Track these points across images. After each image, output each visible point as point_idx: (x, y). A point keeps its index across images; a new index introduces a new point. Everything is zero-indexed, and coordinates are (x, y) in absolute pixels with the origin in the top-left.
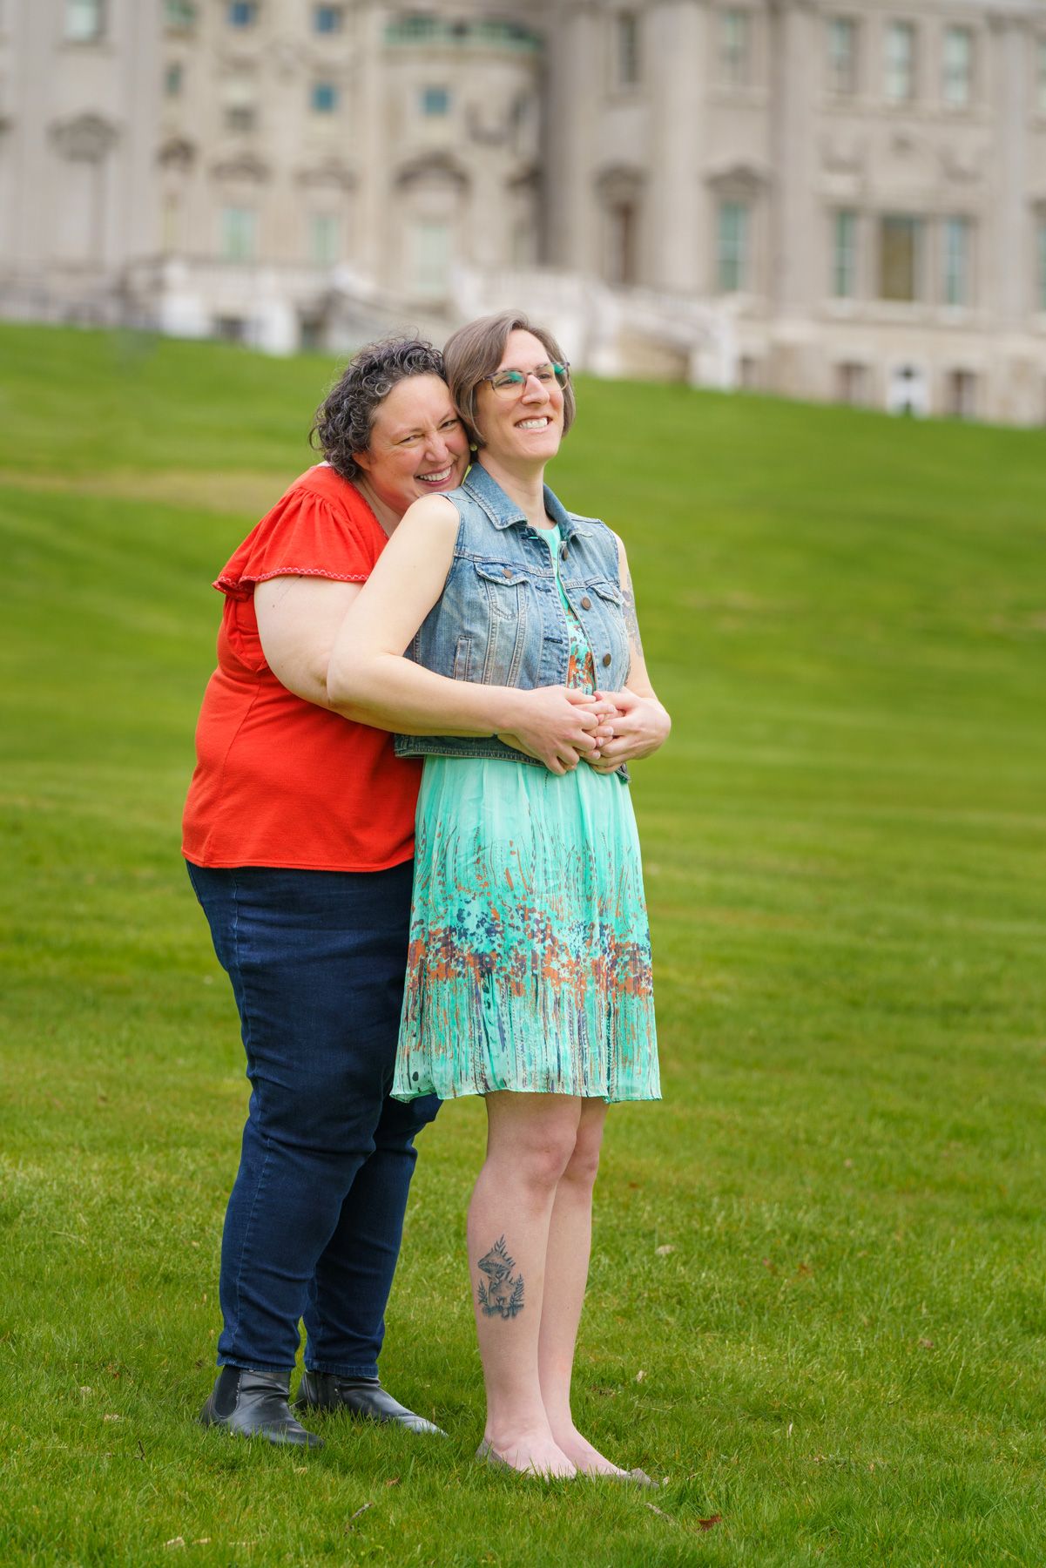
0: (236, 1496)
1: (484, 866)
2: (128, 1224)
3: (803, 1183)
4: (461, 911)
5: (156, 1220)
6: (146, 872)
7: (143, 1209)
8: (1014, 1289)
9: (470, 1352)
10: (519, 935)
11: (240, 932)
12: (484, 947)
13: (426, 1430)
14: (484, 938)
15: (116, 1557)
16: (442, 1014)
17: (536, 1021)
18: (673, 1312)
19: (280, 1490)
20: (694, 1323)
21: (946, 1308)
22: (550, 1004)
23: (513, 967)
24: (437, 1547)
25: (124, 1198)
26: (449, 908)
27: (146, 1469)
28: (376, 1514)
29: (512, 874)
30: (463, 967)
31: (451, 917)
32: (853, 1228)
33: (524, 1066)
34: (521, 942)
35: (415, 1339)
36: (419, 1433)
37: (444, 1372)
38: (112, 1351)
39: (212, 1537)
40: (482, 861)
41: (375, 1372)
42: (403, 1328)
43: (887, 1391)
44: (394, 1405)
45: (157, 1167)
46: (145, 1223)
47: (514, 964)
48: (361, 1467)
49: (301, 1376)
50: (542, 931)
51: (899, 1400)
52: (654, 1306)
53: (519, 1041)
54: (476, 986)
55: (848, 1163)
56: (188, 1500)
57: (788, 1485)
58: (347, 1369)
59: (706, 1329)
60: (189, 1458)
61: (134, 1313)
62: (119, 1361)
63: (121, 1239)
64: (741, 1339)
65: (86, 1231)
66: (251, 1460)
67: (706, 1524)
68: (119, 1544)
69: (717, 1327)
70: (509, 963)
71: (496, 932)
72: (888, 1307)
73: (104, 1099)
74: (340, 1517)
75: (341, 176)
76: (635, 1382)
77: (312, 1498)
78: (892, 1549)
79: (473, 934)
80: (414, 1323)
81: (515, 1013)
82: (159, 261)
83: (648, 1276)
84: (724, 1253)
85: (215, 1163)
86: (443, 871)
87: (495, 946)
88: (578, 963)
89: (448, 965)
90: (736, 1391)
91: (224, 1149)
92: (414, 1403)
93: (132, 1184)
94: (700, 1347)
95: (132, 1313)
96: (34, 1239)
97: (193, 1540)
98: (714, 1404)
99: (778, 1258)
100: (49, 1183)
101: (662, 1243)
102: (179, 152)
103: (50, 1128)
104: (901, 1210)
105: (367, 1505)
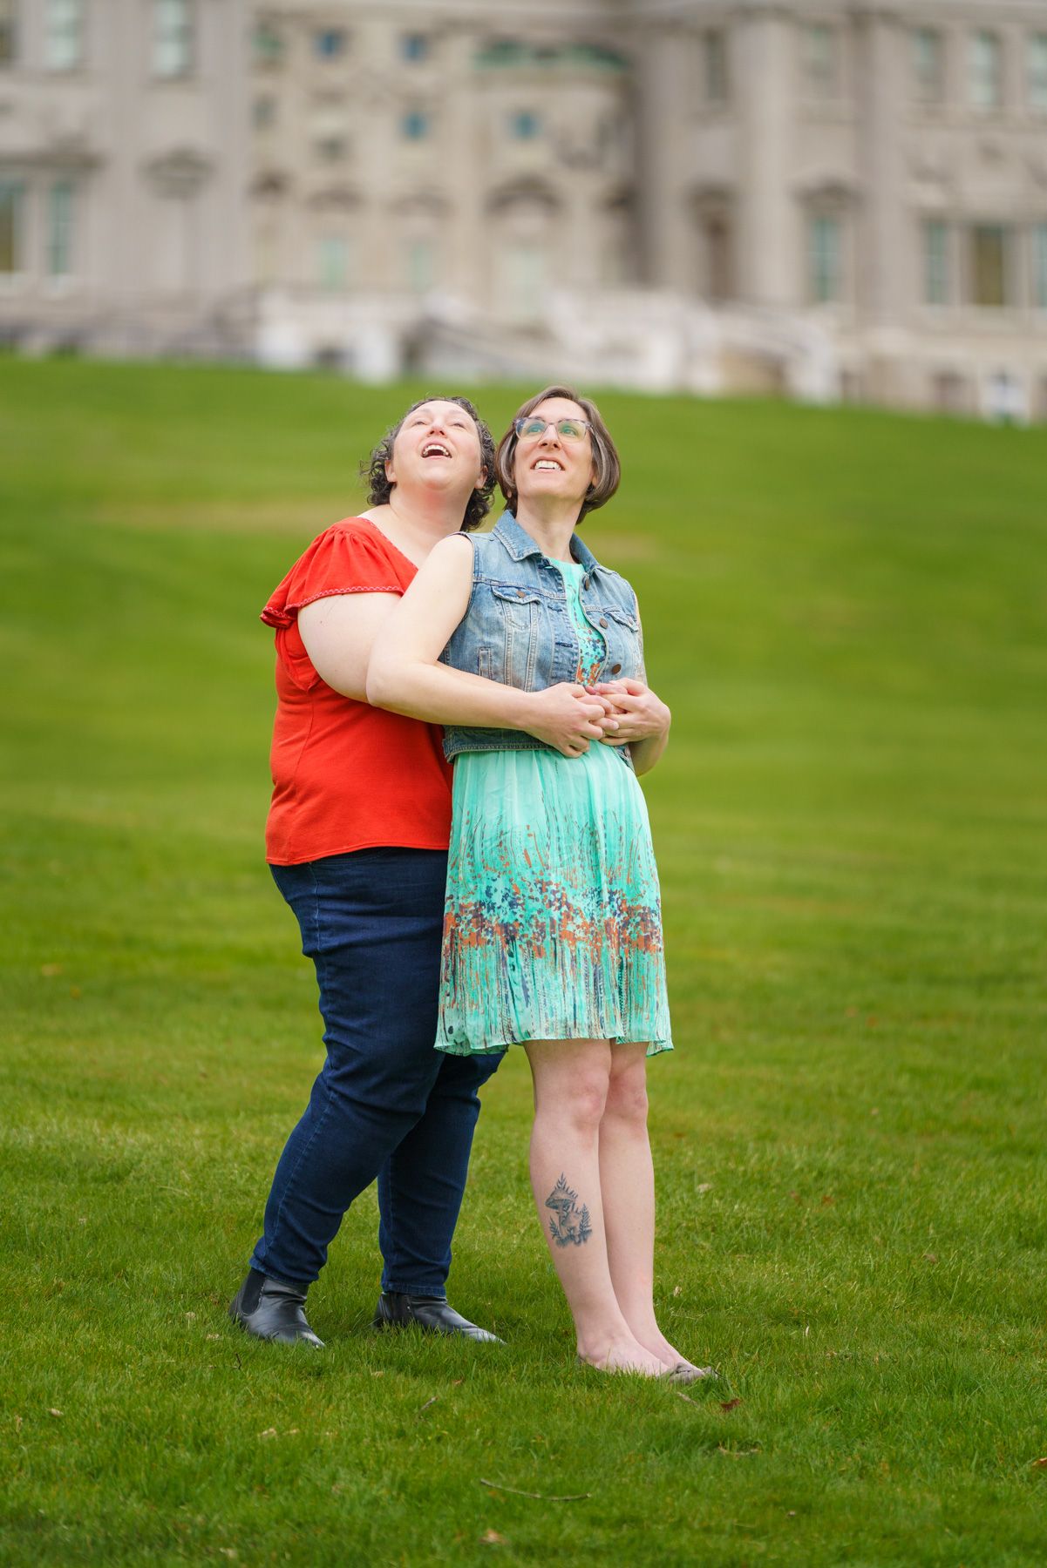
0: (321, 1396)
1: (506, 849)
2: (226, 1179)
3: (832, 1129)
4: (489, 888)
5: (251, 1175)
7: (239, 1166)
8: (1013, 1212)
9: (527, 1275)
10: (538, 905)
11: (320, 921)
12: (508, 918)
13: (487, 1340)
14: (508, 910)
15: (217, 1444)
16: (474, 976)
17: (556, 979)
18: (707, 1237)
19: (360, 1391)
20: (727, 1246)
21: (951, 1228)
22: (568, 962)
23: (534, 933)
24: (494, 1430)
25: (222, 1157)
26: (478, 885)
27: (243, 1376)
28: (442, 1407)
29: (530, 853)
30: (492, 936)
31: (481, 893)
32: (873, 1165)
33: (546, 1017)
34: (540, 912)
35: (479, 1265)
36: (480, 1342)
37: (504, 1292)
38: (213, 1283)
39: (300, 1428)
40: (504, 845)
41: (443, 1293)
42: (468, 1257)
43: (893, 1297)
44: (459, 1319)
45: (252, 1131)
46: (241, 1177)
47: (535, 930)
48: (429, 1370)
49: (378, 1299)
50: (559, 900)
51: (904, 1305)
52: (692, 1234)
53: (542, 997)
54: (502, 951)
55: (875, 1111)
56: (279, 1399)
57: (802, 1376)
58: (418, 1289)
59: (736, 1252)
60: (280, 1367)
61: (233, 1252)
62: (219, 1291)
63: (220, 1191)
64: (767, 1258)
65: (188, 1185)
66: (334, 1368)
67: (727, 1407)
68: (220, 1435)
69: (747, 1250)
70: (531, 930)
71: (518, 905)
72: (899, 1229)
73: (204, 1075)
74: (410, 1410)
75: (432, 203)
76: (672, 1296)
77: (387, 1396)
78: (888, 1424)
79: (499, 908)
80: (478, 1253)
81: (538, 973)
82: (255, 293)
83: (686, 1209)
84: (756, 1189)
86: (471, 853)
87: (517, 916)
88: (592, 924)
89: (479, 934)
90: (759, 1302)
92: (478, 1319)
93: (230, 1145)
94: (730, 1266)
95: (230, 1252)
96: (143, 1193)
97: (283, 1432)
98: (741, 1312)
99: (805, 1192)
100: (155, 1146)
101: (701, 1181)
102: (271, 185)
103: (156, 1101)
104: (919, 1150)
105: (433, 1399)
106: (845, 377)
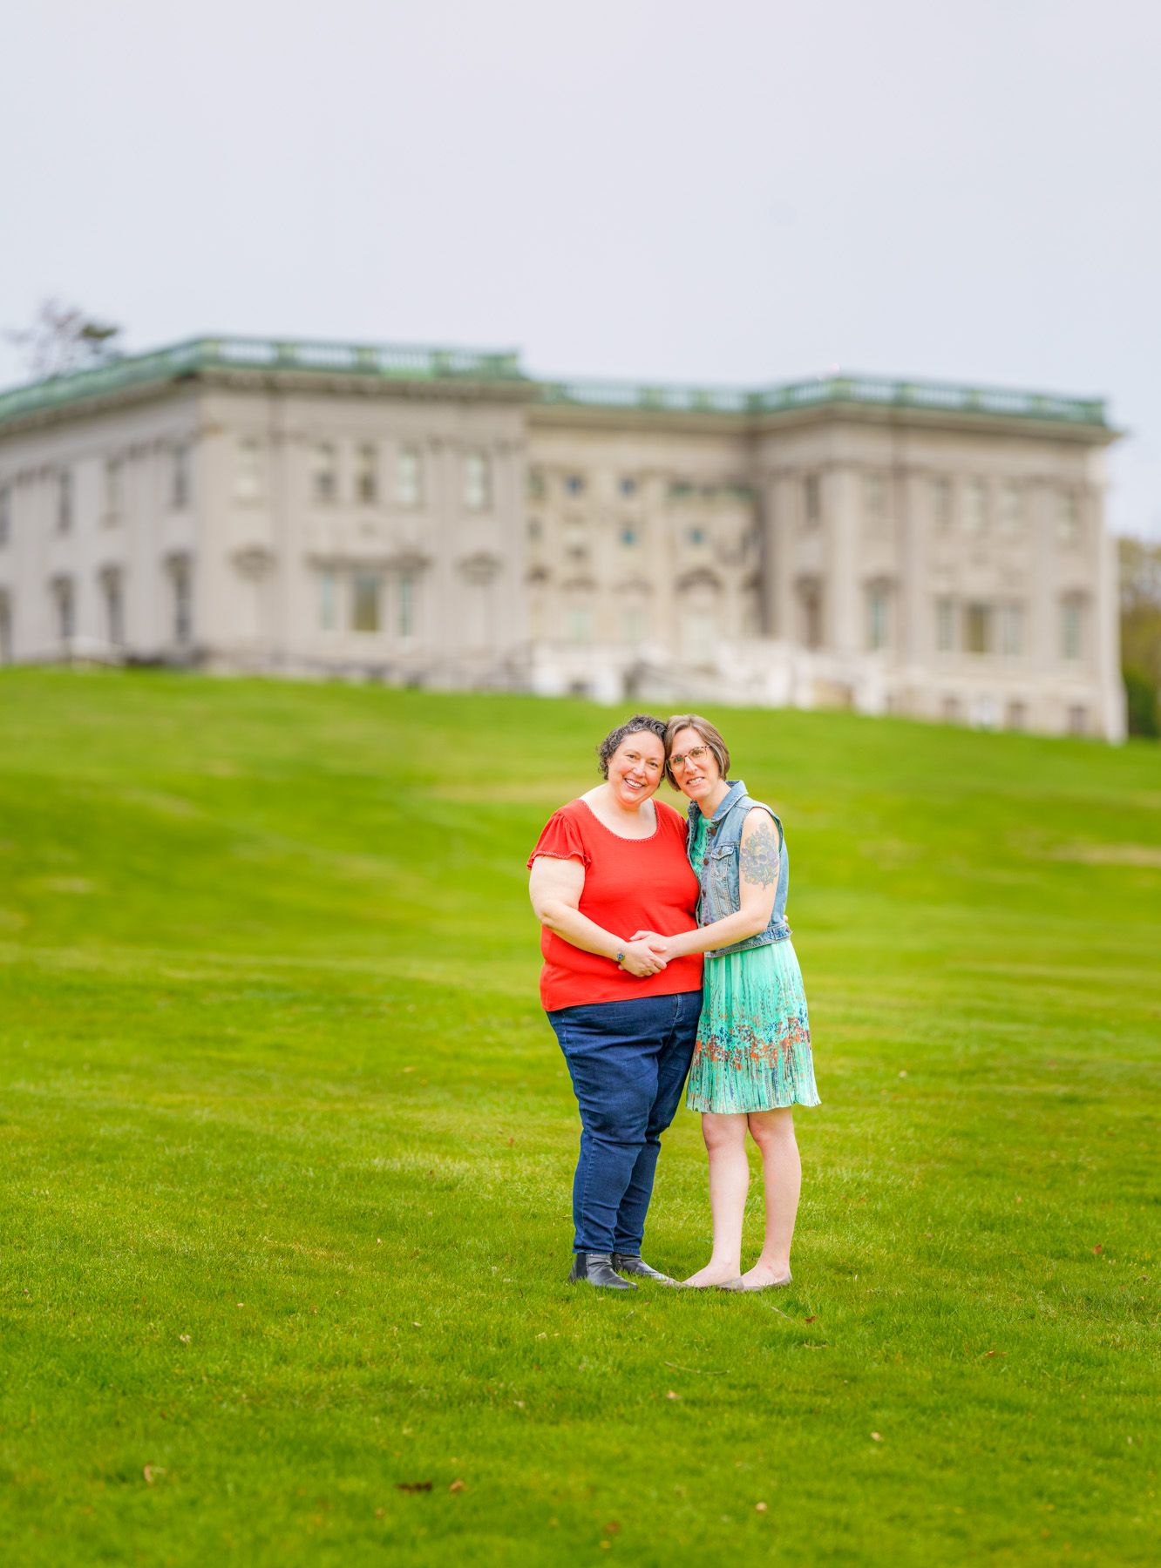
2: (514, 1191)
3: (867, 1160)
6: (526, 1019)
7: (522, 1184)
8: (977, 1210)
10: (738, 1040)
11: (569, 1039)
13: (664, 1280)
15: (512, 1342)
17: (748, 1081)
21: (941, 1218)
22: (754, 1071)
23: (736, 1056)
24: (673, 1335)
25: (512, 1179)
27: (525, 1303)
28: (637, 1316)
32: (890, 1179)
33: (743, 1103)
34: (739, 1043)
38: (507, 1250)
39: (560, 1333)
41: (639, 1252)
43: (906, 1258)
44: (648, 1268)
45: (529, 1164)
46: (523, 1190)
51: (913, 1263)
55: (893, 1149)
57: (853, 1303)
59: (808, 1229)
61: (518, 1232)
62: (511, 1255)
63: (511, 1197)
65: (492, 1193)
67: (809, 1321)
68: (513, 1337)
72: (911, 1219)
73: (501, 1133)
75: (641, 585)
78: (903, 1331)
80: (659, 1231)
82: (530, 647)
85: (559, 1161)
90: (820, 1257)
91: (564, 1154)
92: (659, 1268)
93: (516, 1172)
96: (465, 1197)
97: (550, 1335)
98: (809, 1262)
99: (849, 1195)
100: (472, 1170)
102: (539, 575)
103: (473, 1148)
106: (889, 699)
